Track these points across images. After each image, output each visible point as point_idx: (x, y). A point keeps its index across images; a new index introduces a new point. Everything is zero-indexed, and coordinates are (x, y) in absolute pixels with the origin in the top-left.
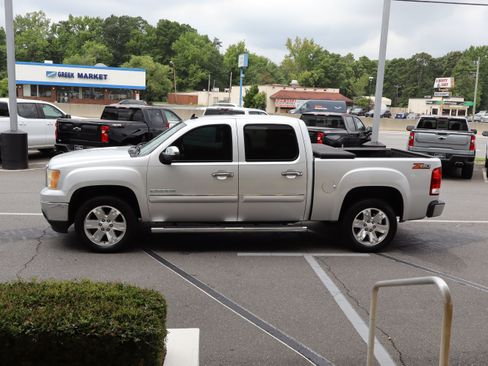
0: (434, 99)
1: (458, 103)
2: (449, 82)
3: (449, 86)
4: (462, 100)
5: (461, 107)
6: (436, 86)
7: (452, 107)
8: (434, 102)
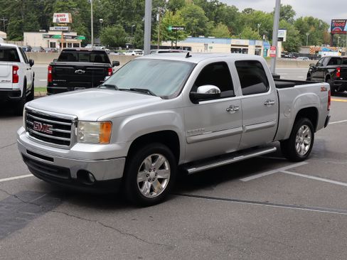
0: (50, 33)
1: (73, 37)
2: (67, 17)
3: (68, 21)
4: (75, 34)
5: (75, 41)
6: (54, 21)
7: (68, 40)
8: (51, 36)
